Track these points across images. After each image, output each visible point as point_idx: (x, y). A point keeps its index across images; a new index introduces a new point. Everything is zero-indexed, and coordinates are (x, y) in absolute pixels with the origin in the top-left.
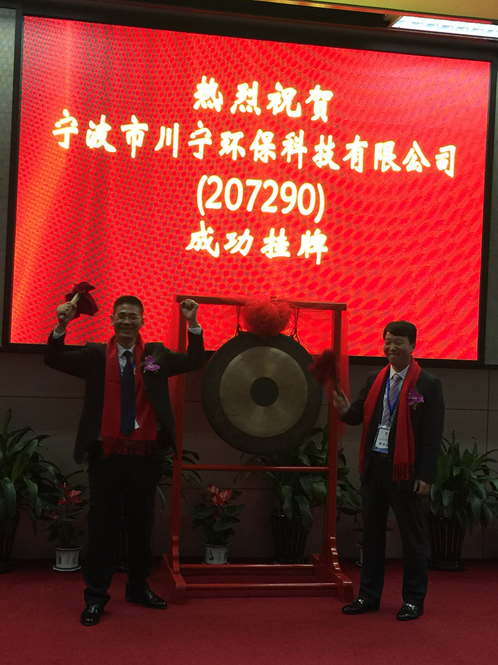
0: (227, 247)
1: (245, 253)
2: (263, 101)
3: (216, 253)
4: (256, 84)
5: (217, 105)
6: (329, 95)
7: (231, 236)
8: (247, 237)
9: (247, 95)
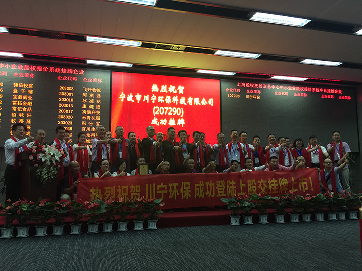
0: (161, 123)
1: (165, 124)
2: (168, 90)
3: (158, 125)
4: (166, 86)
5: (157, 90)
6: (183, 88)
7: (161, 121)
8: (165, 121)
9: (164, 88)
